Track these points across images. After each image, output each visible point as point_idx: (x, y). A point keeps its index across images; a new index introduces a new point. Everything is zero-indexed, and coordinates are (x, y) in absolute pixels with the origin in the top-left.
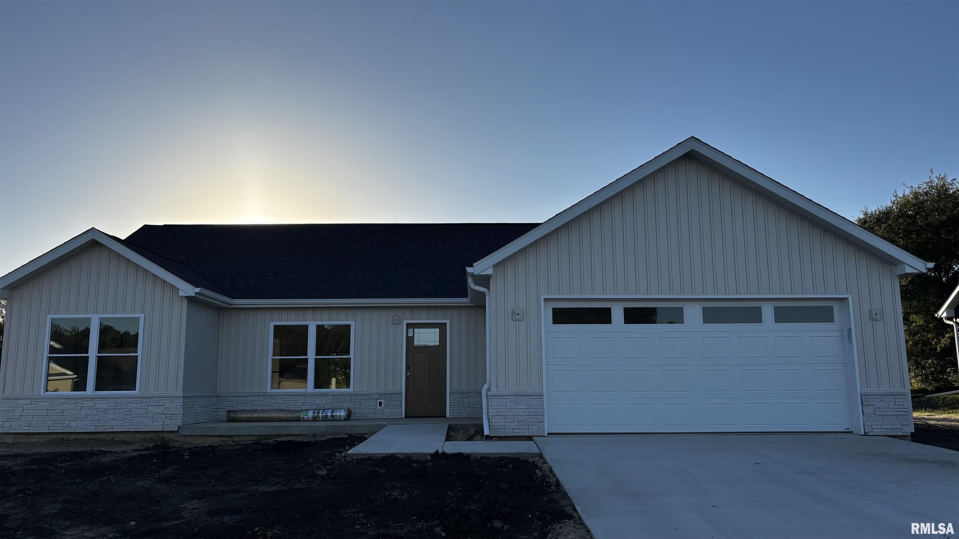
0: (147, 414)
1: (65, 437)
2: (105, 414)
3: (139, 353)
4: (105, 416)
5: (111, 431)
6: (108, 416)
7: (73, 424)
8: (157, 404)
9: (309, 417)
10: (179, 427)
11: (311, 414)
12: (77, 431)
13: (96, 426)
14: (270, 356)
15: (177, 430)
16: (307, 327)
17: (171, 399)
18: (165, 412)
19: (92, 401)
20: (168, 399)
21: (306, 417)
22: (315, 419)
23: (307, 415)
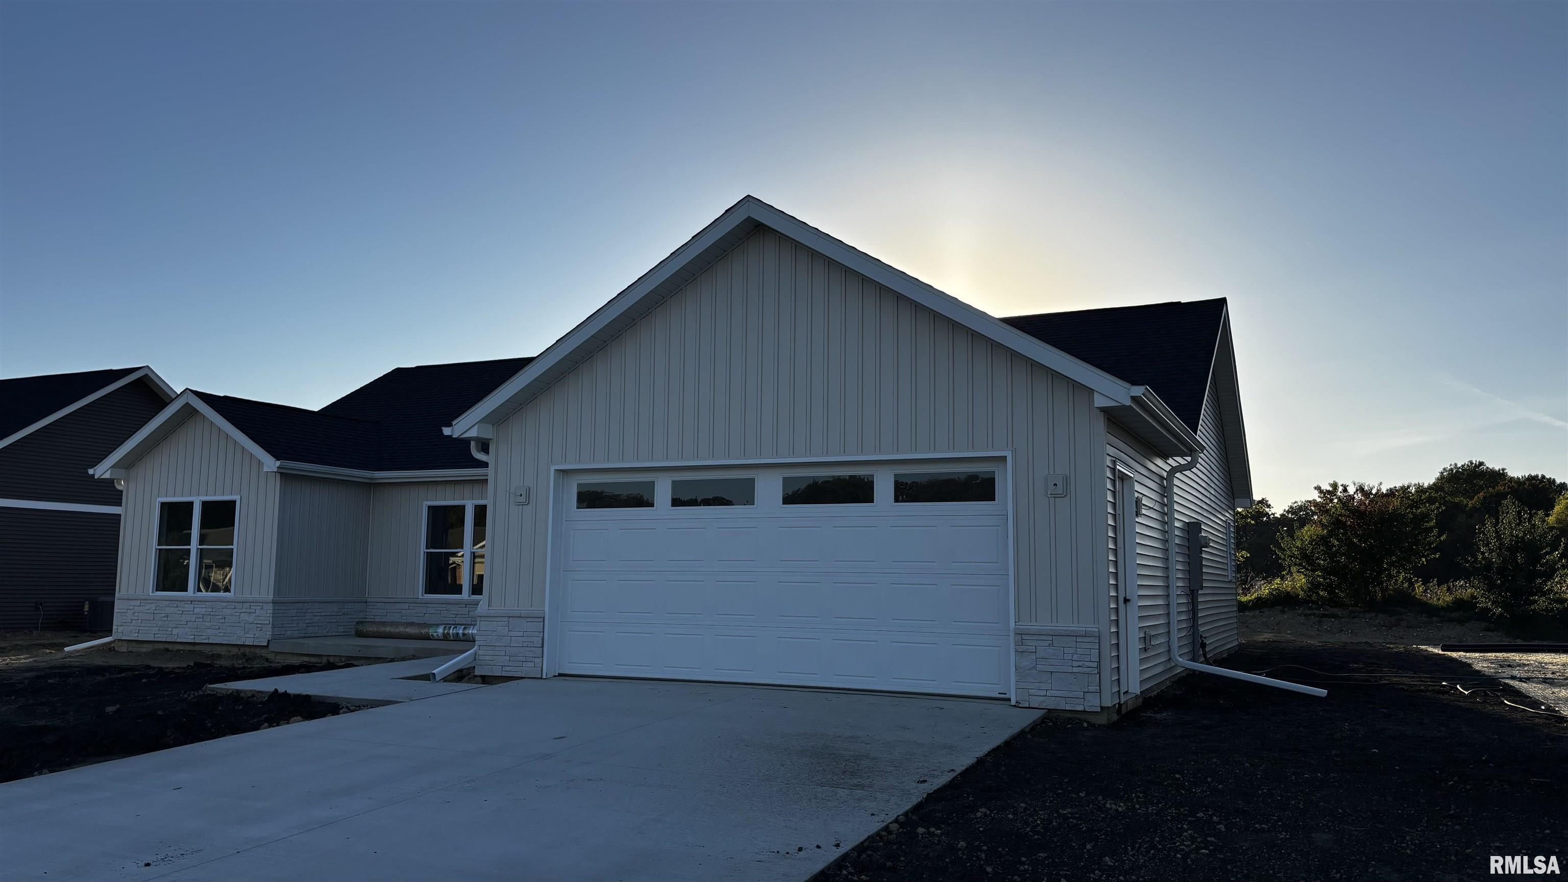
0: (239, 623)
1: (170, 647)
2: (203, 622)
3: (234, 547)
4: (202, 623)
5: (207, 642)
6: (206, 624)
7: (175, 631)
8: (249, 611)
9: (439, 634)
10: (269, 640)
11: (440, 630)
12: (178, 640)
13: (194, 635)
14: (423, 549)
15: (266, 644)
16: (464, 507)
17: (261, 604)
18: (256, 622)
19: (191, 604)
20: (259, 604)
21: (435, 634)
22: (446, 637)
23: (437, 632)
